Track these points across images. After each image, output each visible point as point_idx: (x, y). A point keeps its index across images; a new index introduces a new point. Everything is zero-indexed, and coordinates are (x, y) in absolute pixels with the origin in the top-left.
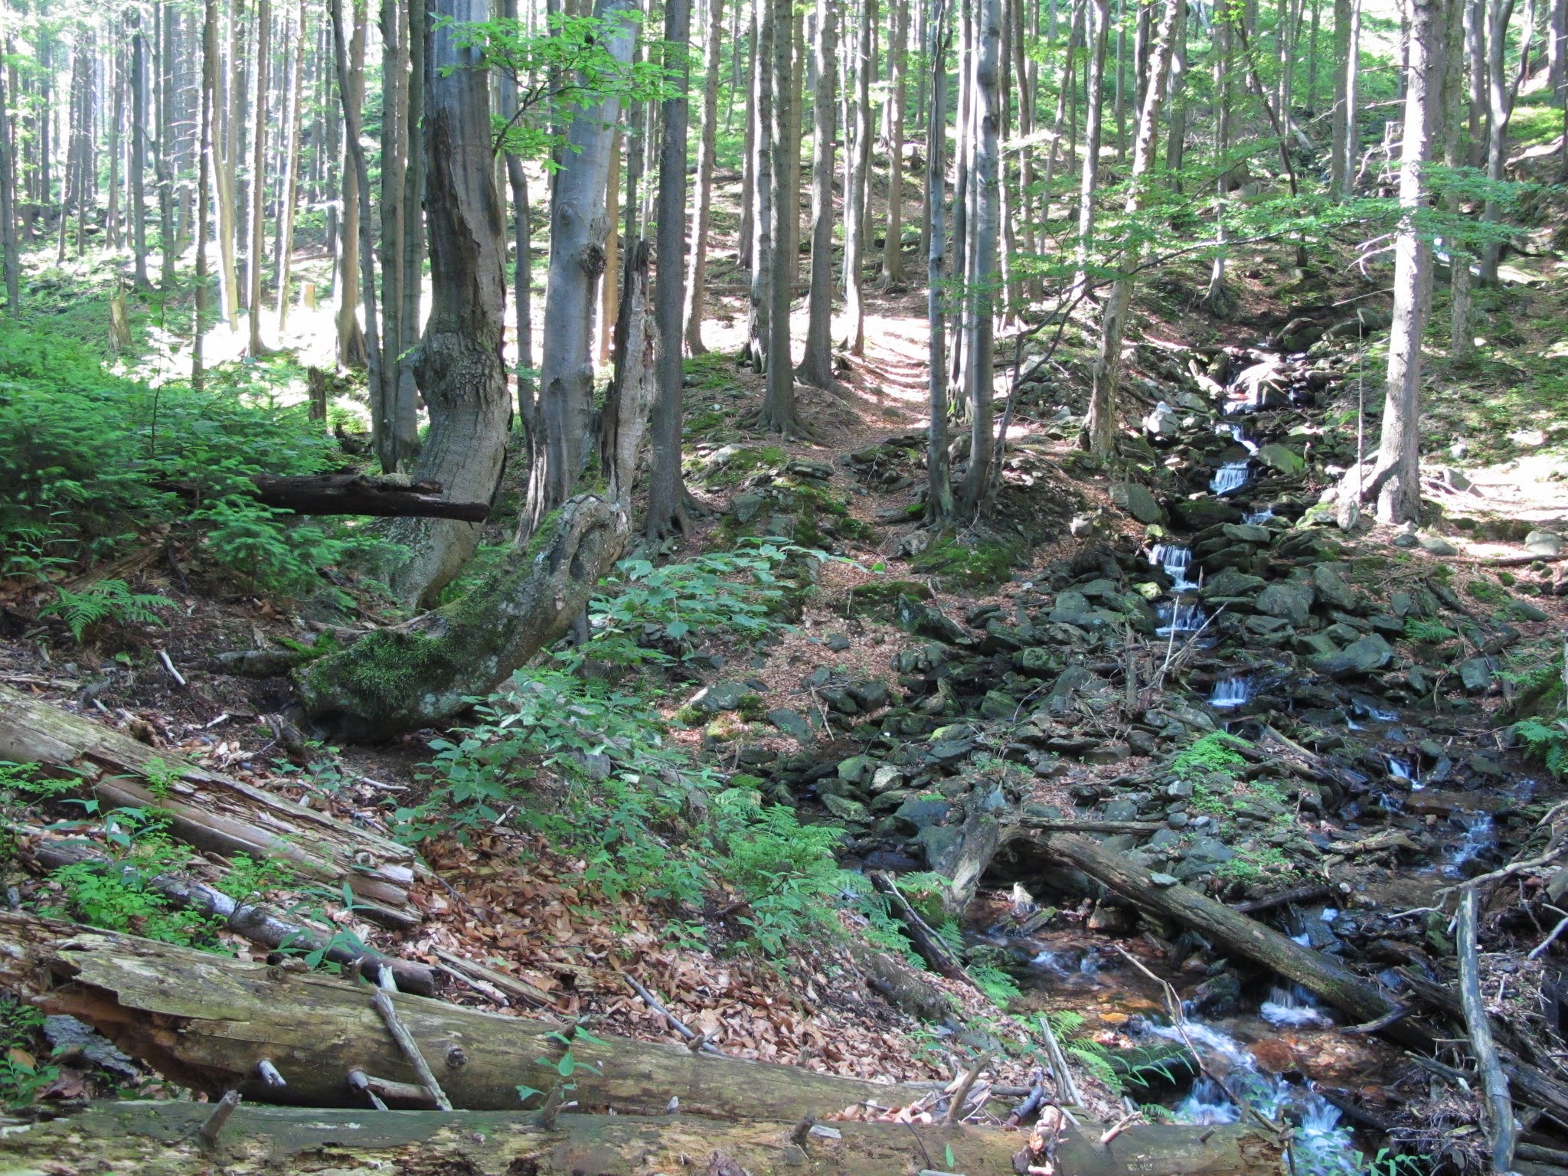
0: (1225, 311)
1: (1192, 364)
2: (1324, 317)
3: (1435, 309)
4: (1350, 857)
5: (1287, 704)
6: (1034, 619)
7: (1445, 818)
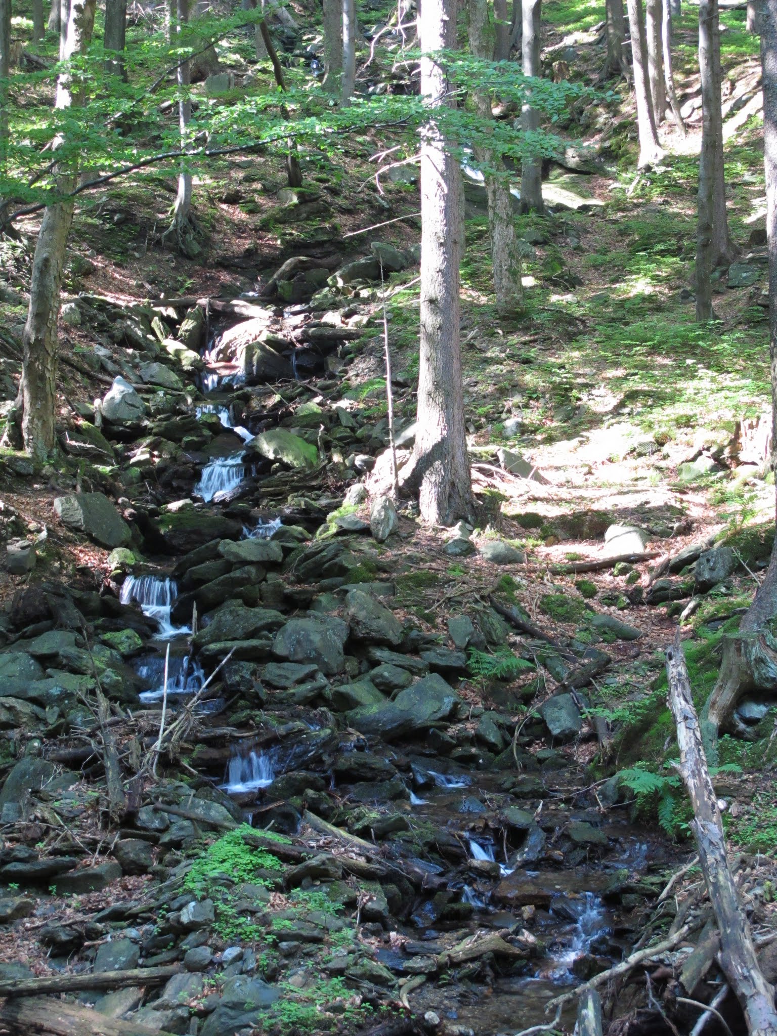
0: (196, 248)
1: (156, 323)
2: (328, 254)
3: (469, 241)
4: (433, 977)
5: (327, 780)
7: (545, 908)
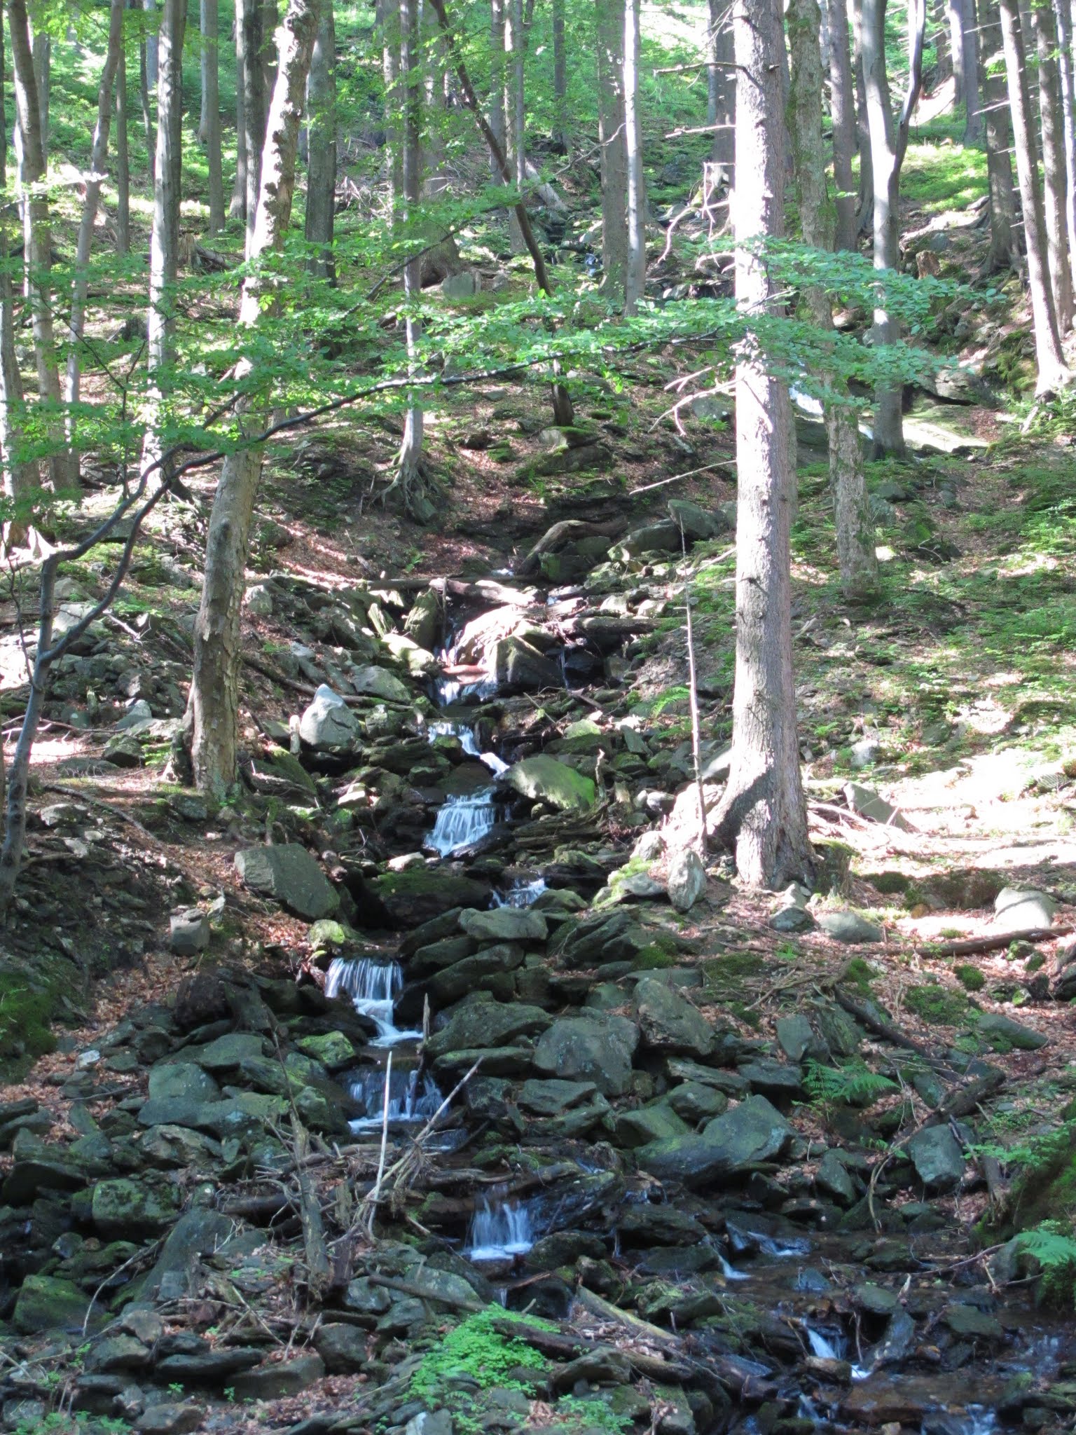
0: (429, 510)
1: (375, 613)
2: (608, 517)
3: (803, 497)
5: (609, 1244)
6: (107, 1123)
7: (916, 1427)
